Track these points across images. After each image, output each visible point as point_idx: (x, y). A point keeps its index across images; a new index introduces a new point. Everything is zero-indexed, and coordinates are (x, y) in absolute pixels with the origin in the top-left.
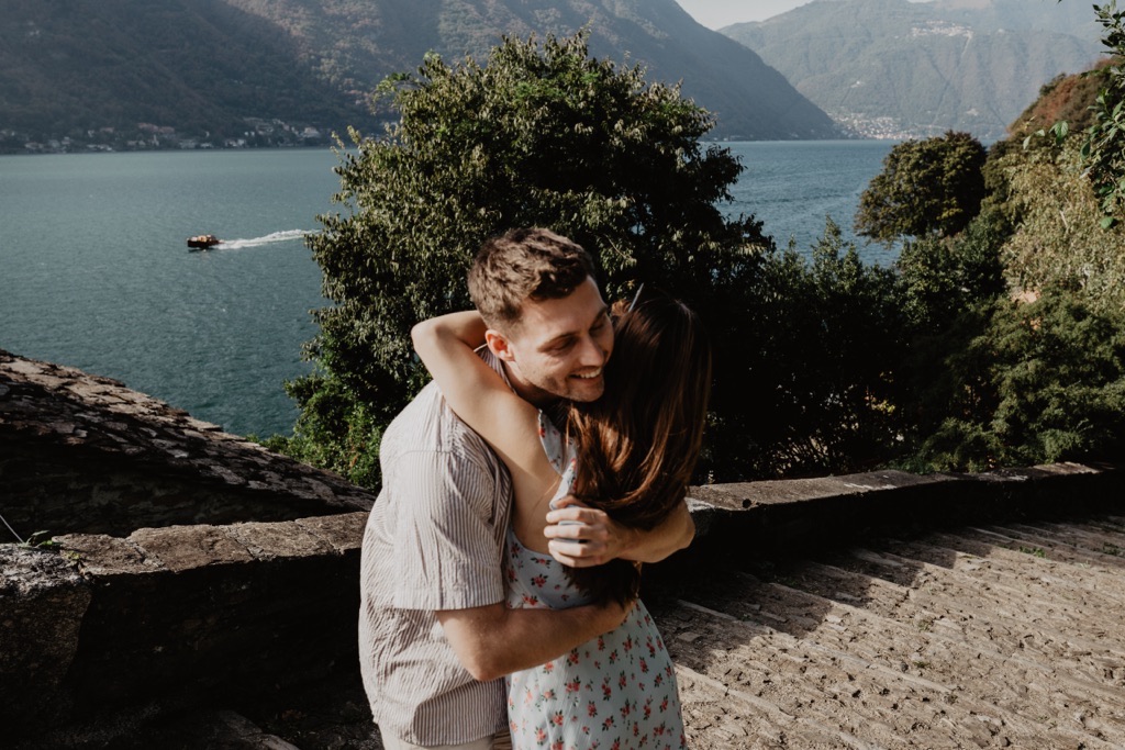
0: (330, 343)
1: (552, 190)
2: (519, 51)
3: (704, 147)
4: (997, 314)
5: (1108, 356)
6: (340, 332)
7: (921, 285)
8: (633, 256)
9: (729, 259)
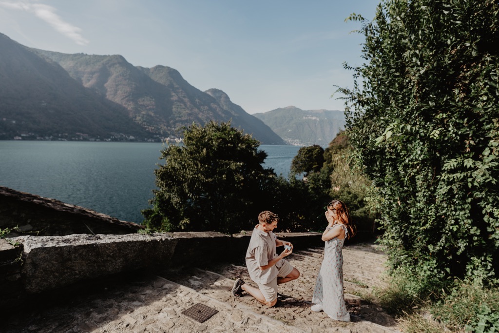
0: (158, 199)
1: (222, 160)
2: (215, 125)
3: (259, 149)
4: (330, 193)
5: (356, 203)
6: (161, 196)
7: (312, 186)
8: (243, 177)
9: (266, 178)
